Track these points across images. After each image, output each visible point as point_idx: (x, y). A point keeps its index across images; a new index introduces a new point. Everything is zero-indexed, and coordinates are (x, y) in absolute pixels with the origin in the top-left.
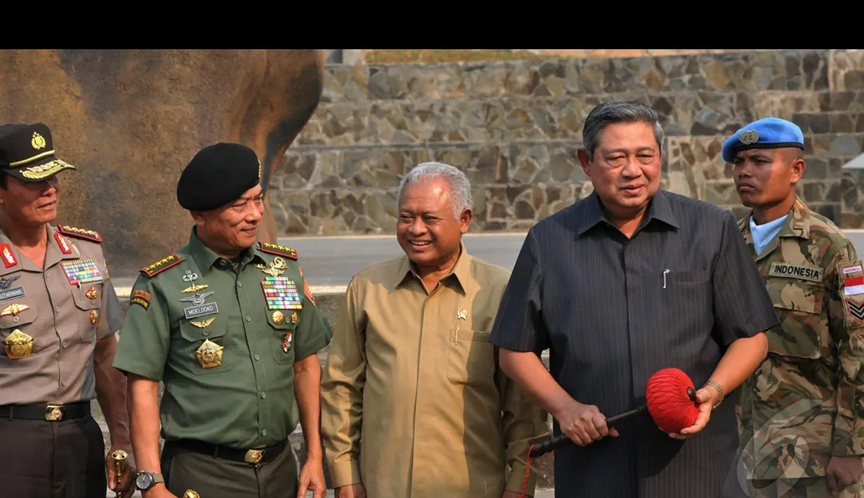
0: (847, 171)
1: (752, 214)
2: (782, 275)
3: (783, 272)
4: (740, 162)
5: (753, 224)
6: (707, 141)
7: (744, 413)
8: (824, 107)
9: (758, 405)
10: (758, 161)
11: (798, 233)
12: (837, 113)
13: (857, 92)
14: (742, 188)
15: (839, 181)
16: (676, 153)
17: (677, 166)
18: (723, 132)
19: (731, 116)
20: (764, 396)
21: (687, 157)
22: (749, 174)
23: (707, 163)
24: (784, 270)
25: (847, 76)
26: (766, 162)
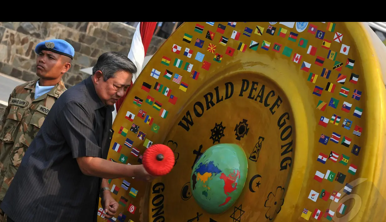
0: (81, 73)
1: (39, 80)
2: (43, 112)
3: (43, 111)
4: (42, 55)
5: (37, 84)
6: (23, 36)
7: (3, 168)
8: (80, 40)
9: (11, 166)
10: (50, 57)
11: (56, 96)
12: (86, 45)
13: (98, 39)
14: (39, 67)
15: (76, 76)
16: (7, 37)
17: (5, 43)
18: (32, 35)
19: (38, 29)
20: (15, 163)
21: (11, 40)
22: (44, 62)
23: (19, 46)
24: (44, 110)
25: (96, 30)
26: (54, 59)
